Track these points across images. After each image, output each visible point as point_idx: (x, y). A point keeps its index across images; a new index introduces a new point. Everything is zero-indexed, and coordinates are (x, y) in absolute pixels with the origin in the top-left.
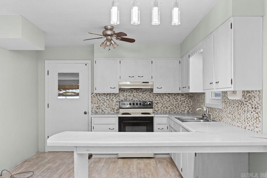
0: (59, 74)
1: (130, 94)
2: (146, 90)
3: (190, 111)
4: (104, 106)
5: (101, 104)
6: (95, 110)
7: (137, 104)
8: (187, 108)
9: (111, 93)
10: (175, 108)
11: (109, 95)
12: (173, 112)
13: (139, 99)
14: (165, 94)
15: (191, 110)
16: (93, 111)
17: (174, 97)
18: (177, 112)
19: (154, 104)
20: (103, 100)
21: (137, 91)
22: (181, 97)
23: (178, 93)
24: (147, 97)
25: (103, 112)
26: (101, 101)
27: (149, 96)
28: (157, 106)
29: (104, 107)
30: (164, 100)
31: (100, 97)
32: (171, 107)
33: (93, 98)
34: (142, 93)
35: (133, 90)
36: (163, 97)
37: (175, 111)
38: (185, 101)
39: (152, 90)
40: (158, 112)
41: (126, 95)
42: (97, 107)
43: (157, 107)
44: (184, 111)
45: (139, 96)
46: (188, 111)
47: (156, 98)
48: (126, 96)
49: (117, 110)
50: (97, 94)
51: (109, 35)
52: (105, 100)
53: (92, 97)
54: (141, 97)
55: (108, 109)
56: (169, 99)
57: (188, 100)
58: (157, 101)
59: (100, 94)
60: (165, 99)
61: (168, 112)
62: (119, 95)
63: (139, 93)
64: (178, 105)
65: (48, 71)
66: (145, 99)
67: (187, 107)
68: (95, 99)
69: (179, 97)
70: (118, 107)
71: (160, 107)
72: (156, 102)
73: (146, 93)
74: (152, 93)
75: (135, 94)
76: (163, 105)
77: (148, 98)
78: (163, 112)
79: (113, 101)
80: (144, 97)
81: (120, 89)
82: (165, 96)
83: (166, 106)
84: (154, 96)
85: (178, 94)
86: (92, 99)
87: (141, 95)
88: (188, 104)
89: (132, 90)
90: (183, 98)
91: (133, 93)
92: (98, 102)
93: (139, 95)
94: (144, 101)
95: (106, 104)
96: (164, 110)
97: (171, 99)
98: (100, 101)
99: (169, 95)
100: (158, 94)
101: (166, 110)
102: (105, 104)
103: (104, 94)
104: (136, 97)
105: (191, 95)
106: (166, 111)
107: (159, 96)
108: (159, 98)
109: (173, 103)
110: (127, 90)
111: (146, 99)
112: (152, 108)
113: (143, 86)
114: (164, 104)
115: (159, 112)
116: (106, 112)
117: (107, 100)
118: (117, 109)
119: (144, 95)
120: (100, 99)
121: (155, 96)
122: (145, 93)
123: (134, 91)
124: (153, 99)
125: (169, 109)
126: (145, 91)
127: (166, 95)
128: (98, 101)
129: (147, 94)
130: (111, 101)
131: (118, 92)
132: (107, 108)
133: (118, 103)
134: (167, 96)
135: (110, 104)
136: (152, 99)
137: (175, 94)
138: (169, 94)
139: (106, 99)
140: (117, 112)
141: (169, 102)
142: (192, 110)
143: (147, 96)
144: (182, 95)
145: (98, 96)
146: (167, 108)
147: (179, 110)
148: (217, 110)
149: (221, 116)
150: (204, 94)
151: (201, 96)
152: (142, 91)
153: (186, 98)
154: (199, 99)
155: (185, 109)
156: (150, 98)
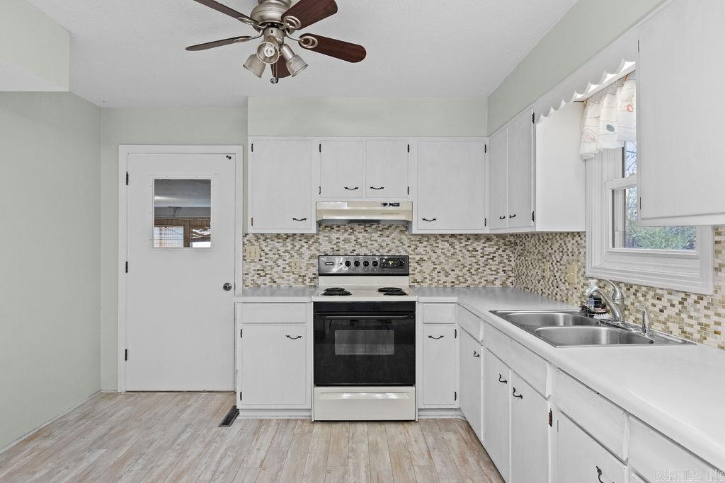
0: (156, 181)
1: (346, 235)
2: (390, 225)
3: (508, 282)
4: (276, 268)
5: (271, 263)
6: (252, 280)
7: (366, 264)
8: (502, 273)
9: (295, 234)
10: (470, 275)
11: (291, 238)
12: (462, 285)
13: (373, 250)
14: (442, 236)
15: (511, 279)
16: (249, 282)
17: (466, 245)
18: (474, 284)
19: (412, 264)
20: (275, 251)
21: (367, 229)
22: (484, 245)
23: (476, 235)
24: (392, 245)
25: (274, 285)
26: (270, 255)
27: (398, 243)
28: (419, 268)
29: (276, 272)
30: (439, 252)
31: (266, 244)
32: (457, 271)
33: (247, 247)
34: (381, 233)
35: (356, 225)
36: (435, 245)
37: (468, 283)
38: (495, 255)
39: (407, 225)
40: (422, 284)
41: (337, 238)
42: (259, 272)
43: (421, 271)
44: (493, 282)
45: (373, 241)
46: (503, 284)
47: (417, 246)
48: (337, 240)
49: (312, 279)
50: (257, 237)
51: (273, 25)
52: (279, 252)
53: (244, 244)
54: (376, 245)
55: (287, 276)
56: (453, 251)
57: (504, 254)
58: (420, 256)
59: (266, 237)
60: (442, 249)
61: (449, 285)
62: (318, 239)
63: (373, 235)
64: (478, 267)
65: (127, 175)
66: (387, 249)
67: (500, 271)
68: (254, 250)
69: (479, 245)
70: (315, 270)
71: (428, 271)
72: (418, 258)
73: (391, 233)
74: (406, 233)
75: (360, 236)
76: (436, 266)
77: (397, 246)
78: (435, 284)
79: (301, 255)
80: (384, 244)
81: (320, 223)
82: (442, 241)
83: (443, 269)
84: (413, 243)
85: (477, 237)
86: (245, 251)
87: (376, 241)
88: (502, 265)
89: (352, 225)
90: (489, 247)
91: (356, 233)
92: (262, 258)
93: (373, 239)
94: (385, 254)
95: (283, 264)
96: (438, 278)
97: (457, 251)
98: (268, 256)
99: (451, 240)
100: (423, 237)
101: (443, 278)
102: (280, 262)
103: (278, 236)
104: (363, 244)
105: (512, 239)
106: (445, 282)
107: (425, 243)
108: (424, 249)
109: (463, 261)
110: (338, 226)
111: (389, 251)
112: (407, 275)
113: (384, 213)
114: (439, 264)
115: (425, 285)
116: (284, 284)
117: (286, 251)
118: (314, 276)
119: (385, 239)
120: (267, 250)
121: (415, 241)
122: (387, 232)
123: (359, 228)
124: (409, 250)
125: (450, 279)
126: (388, 229)
127: (445, 239)
128: (261, 256)
129: (393, 235)
130: (296, 256)
131: (313, 230)
132: (284, 275)
133: (315, 261)
134: (447, 241)
135: (293, 264)
136: (406, 251)
137: (468, 238)
138: (452, 236)
139: (282, 249)
140: (312, 284)
141: (454, 258)
142: (513, 278)
143: (393, 243)
144: (488, 238)
145: (261, 241)
146: (447, 275)
147: (479, 280)
148: (667, 297)
149: (704, 320)
150: (577, 238)
151: (562, 242)
152: (379, 227)
153: (497, 247)
154: (550, 251)
155: (495, 276)
156: (400, 248)
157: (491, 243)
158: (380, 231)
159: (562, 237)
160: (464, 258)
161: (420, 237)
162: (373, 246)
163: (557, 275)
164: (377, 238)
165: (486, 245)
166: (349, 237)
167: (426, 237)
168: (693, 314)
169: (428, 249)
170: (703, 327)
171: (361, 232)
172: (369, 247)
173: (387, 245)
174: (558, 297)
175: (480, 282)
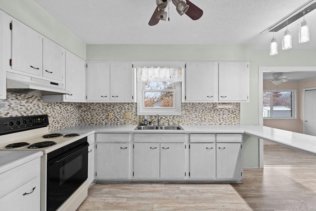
3: (77, 123)
8: (75, 120)
10: (66, 122)
13: (22, 112)
17: (65, 107)
18: (68, 126)
21: (18, 97)
23: (68, 103)
24: (34, 109)
27: (37, 107)
30: (55, 111)
32: (62, 121)
34: (27, 100)
36: (54, 108)
37: (66, 126)
38: (73, 112)
44: (73, 124)
45: (21, 106)
46: (75, 124)
54: (24, 109)
56: (61, 111)
57: (76, 111)
60: (57, 110)
63: (22, 101)
64: (68, 118)
66: (31, 111)
67: (75, 118)
69: (69, 108)
73: (33, 100)
74: (41, 101)
75: (12, 102)
76: (54, 119)
77: (36, 109)
80: (29, 108)
82: (57, 106)
83: (57, 120)
84: (44, 107)
87: (24, 106)
88: (75, 116)
93: (22, 104)
94: (30, 115)
97: (62, 110)
99: (61, 105)
101: (57, 125)
104: (15, 109)
106: (58, 127)
107: (50, 107)
108: (50, 110)
109: (64, 115)
112: (47, 126)
114: (56, 118)
119: (30, 104)
121: (46, 105)
122: (31, 100)
125: (60, 125)
126: (31, 98)
127: (58, 105)
129: (34, 102)
131: (5, 96)
134: (59, 106)
136: (41, 112)
141: (61, 114)
143: (34, 107)
144: (71, 104)
146: (58, 123)
147: (69, 124)
148: (169, 117)
149: (179, 120)
150: (131, 104)
151: (121, 106)
152: (26, 96)
153: (74, 108)
154: (112, 109)
155: (73, 121)
156: (38, 110)
157: (73, 107)
158: (27, 99)
159: (121, 104)
160: (65, 114)
161: (48, 103)
162: (22, 110)
163: (118, 117)
164: (25, 104)
165: (71, 107)
166: (4, 102)
167: (50, 103)
168: (176, 119)
169: (51, 110)
170: (179, 122)
171: (13, 100)
172: (19, 110)
173: (31, 108)
174: (119, 124)
175: (69, 125)
